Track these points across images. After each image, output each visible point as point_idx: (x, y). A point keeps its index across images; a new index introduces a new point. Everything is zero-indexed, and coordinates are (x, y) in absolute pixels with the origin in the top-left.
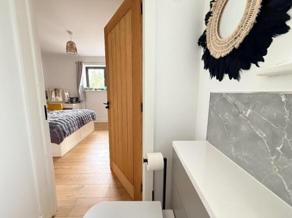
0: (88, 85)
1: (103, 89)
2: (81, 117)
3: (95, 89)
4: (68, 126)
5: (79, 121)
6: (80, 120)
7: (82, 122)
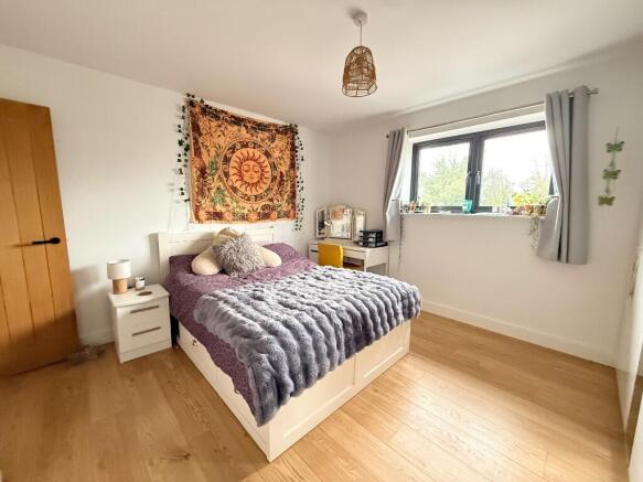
0: (414, 195)
1: (459, 209)
2: (363, 315)
3: (434, 209)
4: (303, 354)
5: (351, 330)
6: (355, 327)
7: (361, 333)
